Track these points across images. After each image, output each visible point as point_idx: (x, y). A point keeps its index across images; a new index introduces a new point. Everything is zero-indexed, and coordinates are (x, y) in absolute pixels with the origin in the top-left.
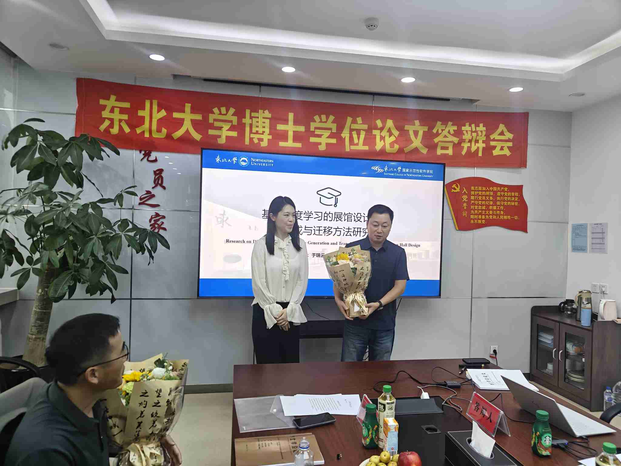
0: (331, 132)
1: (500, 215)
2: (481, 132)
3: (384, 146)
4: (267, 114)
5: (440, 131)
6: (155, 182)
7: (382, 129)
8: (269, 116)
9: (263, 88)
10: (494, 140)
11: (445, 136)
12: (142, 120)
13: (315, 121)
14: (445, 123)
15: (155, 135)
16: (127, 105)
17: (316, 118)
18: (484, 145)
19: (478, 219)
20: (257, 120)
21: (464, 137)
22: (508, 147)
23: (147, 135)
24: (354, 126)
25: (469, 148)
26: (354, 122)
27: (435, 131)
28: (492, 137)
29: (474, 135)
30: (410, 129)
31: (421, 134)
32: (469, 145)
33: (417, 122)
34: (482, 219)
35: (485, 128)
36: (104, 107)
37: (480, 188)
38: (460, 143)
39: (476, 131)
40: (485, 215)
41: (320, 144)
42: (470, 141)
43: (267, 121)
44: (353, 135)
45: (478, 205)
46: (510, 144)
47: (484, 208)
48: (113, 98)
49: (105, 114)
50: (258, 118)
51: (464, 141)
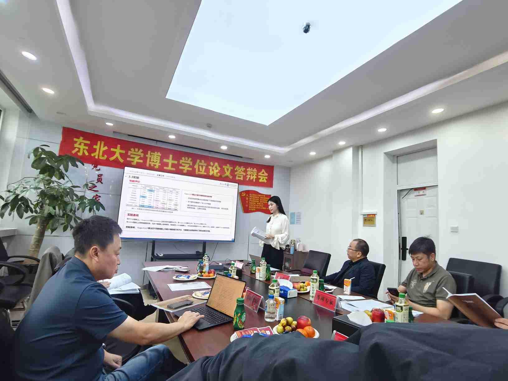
0: (190, 165)
1: (261, 207)
2: (255, 172)
3: (214, 173)
4: (159, 154)
5: (238, 170)
6: (97, 180)
7: (213, 166)
8: (160, 155)
9: (158, 142)
10: (260, 175)
11: (240, 172)
12: (95, 150)
13: (182, 159)
14: (240, 166)
15: (101, 158)
16: (88, 142)
17: (183, 158)
18: (256, 177)
19: (253, 208)
20: (154, 156)
21: (248, 173)
22: (266, 179)
23: (97, 157)
24: (200, 164)
25: (250, 178)
26: (200, 162)
27: (236, 169)
28: (259, 174)
29: (252, 172)
30: (225, 168)
31: (230, 170)
32: (250, 176)
33: (228, 165)
34: (254, 208)
35: (256, 170)
36: (76, 142)
37: (254, 195)
38: (246, 175)
39: (253, 171)
40: (255, 207)
41: (184, 170)
42: (250, 175)
43: (159, 158)
44: (200, 167)
45: (253, 202)
46: (267, 178)
47: (255, 203)
48: (81, 138)
49: (76, 145)
50: (154, 155)
51: (247, 175)
